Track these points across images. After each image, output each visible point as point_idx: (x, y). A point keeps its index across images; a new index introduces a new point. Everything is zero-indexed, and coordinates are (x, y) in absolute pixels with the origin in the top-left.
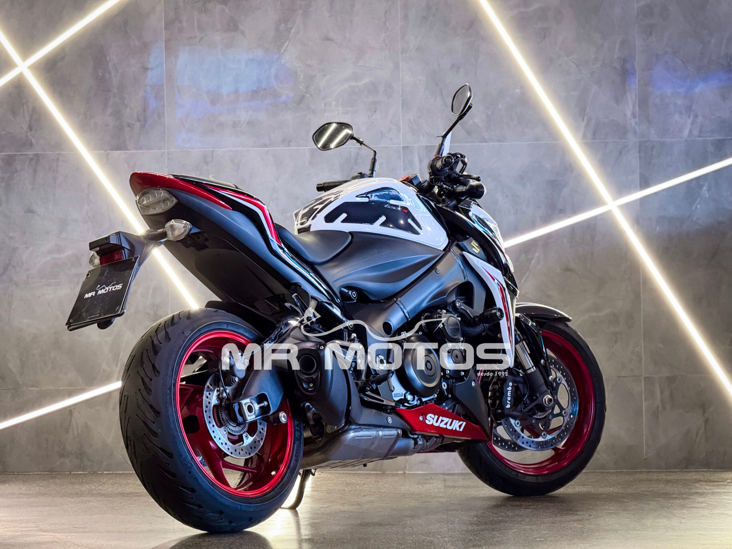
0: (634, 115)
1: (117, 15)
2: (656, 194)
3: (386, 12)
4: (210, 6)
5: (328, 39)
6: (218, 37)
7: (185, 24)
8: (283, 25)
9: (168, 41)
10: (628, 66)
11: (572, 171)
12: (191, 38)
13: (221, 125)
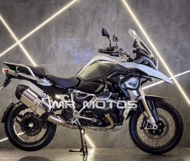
0: (178, 53)
1: (43, 29)
2: (185, 74)
3: (113, 27)
4: (67, 26)
5: (98, 34)
6: (69, 34)
7: (60, 31)
8: (86, 31)
9: (56, 35)
10: (177, 41)
11: (162, 68)
12: (62, 34)
13: (70, 57)
